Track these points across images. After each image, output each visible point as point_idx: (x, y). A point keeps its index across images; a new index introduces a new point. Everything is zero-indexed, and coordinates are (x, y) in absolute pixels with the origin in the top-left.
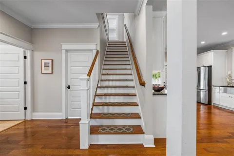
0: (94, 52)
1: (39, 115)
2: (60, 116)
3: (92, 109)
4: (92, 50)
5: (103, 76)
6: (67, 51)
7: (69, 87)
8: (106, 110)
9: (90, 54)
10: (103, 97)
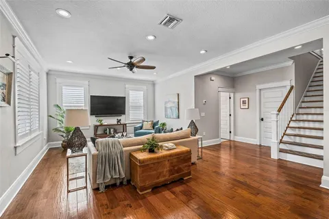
0: (289, 88)
1: (239, 139)
2: (255, 141)
3: (282, 137)
4: (285, 86)
5: (300, 110)
6: (260, 90)
7: (262, 120)
8: (298, 140)
9: (284, 89)
10: (297, 129)
